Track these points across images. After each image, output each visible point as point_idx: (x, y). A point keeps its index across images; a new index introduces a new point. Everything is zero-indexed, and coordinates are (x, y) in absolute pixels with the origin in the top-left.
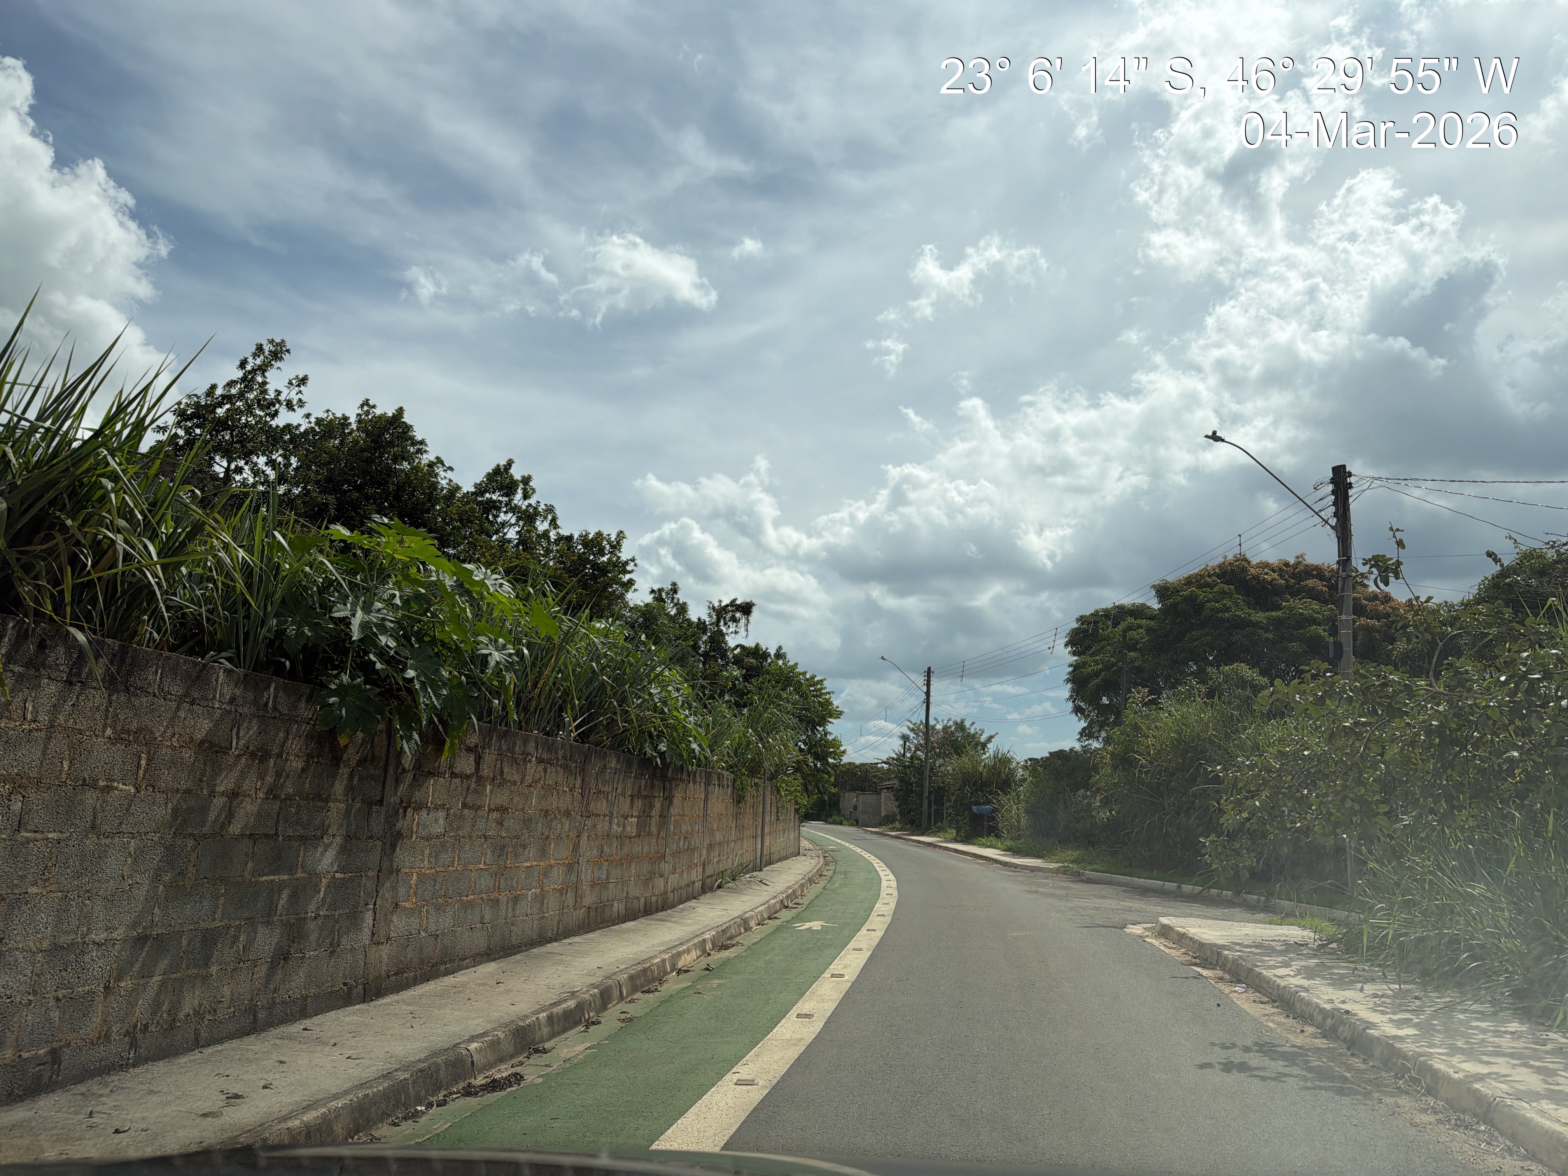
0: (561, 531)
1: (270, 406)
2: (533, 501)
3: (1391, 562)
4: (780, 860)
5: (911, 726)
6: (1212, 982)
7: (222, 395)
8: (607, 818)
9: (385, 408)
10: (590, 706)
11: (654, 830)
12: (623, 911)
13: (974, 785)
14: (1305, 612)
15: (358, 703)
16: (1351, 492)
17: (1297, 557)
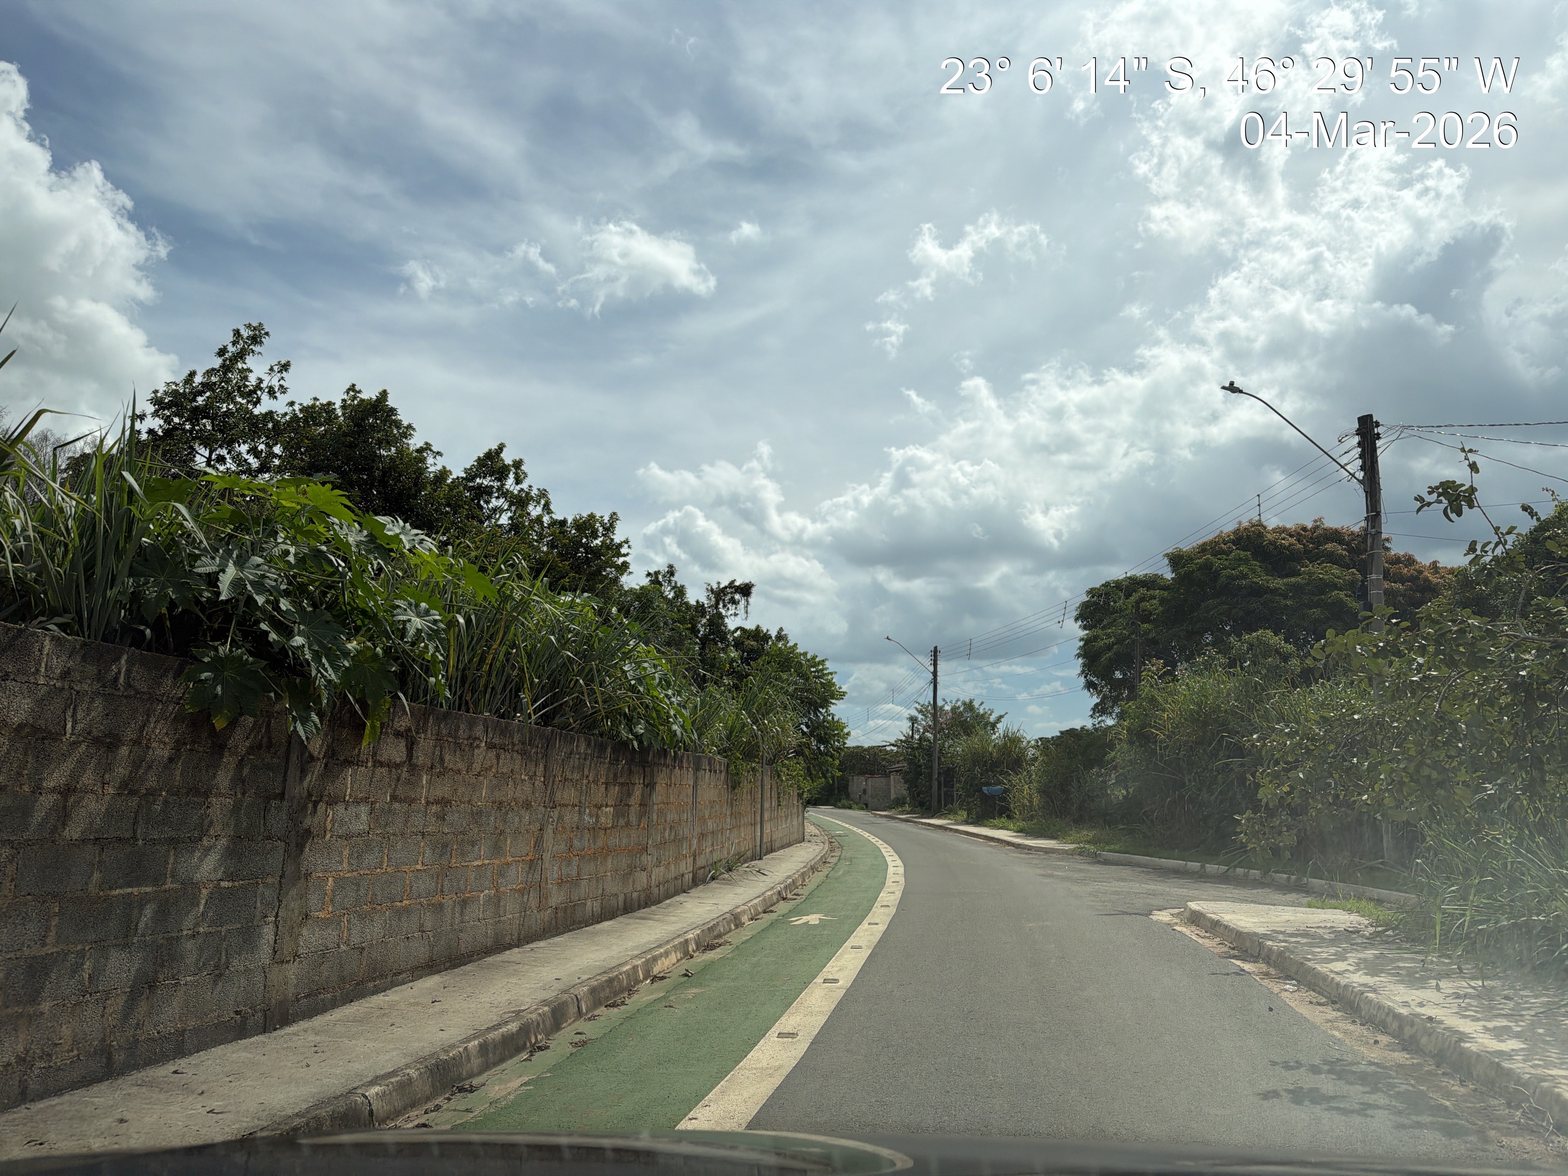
0: (553, 516)
1: (252, 394)
2: (524, 486)
3: (1463, 488)
4: (783, 847)
5: (919, 707)
6: (1257, 978)
7: (202, 383)
8: (577, 808)
9: (369, 394)
10: (554, 684)
11: (633, 819)
12: (597, 908)
13: (984, 766)
14: (1326, 577)
15: (238, 678)
16: (1379, 443)
17: (1315, 521)
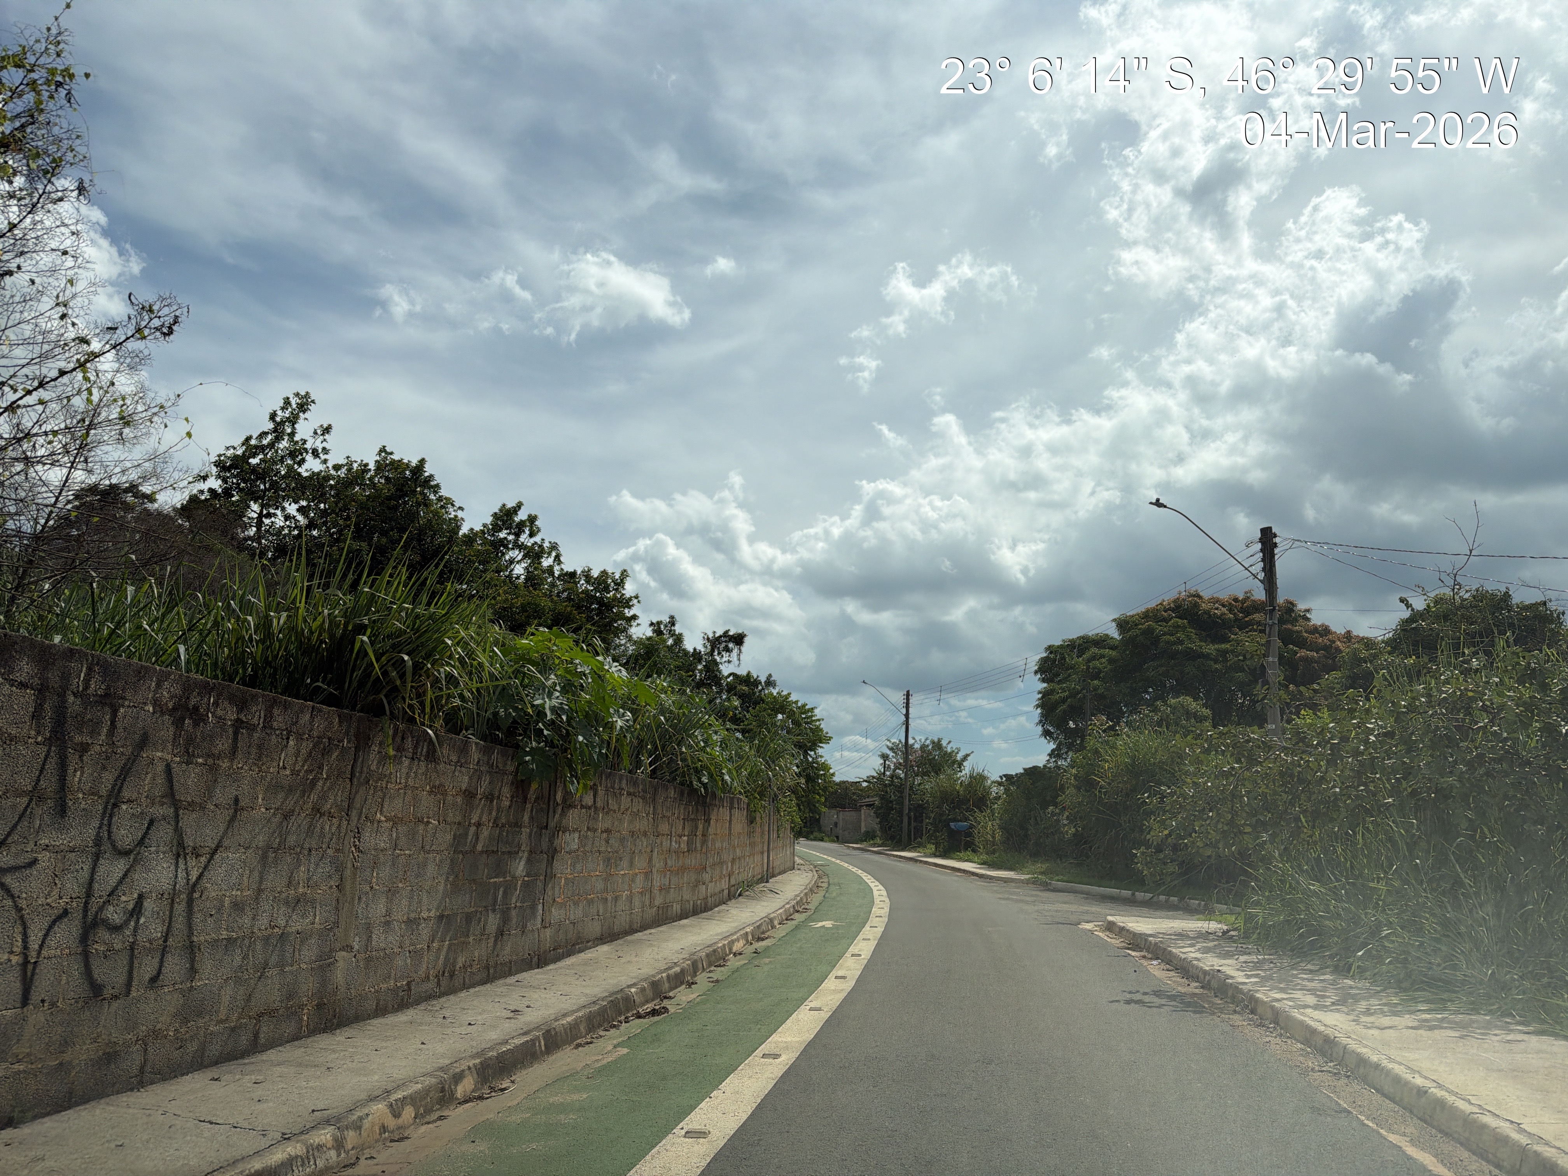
0: (563, 566)
1: (297, 453)
2: (537, 539)
4: (780, 873)
5: (890, 745)
6: (1137, 959)
7: (255, 446)
8: (669, 837)
9: (404, 456)
10: (656, 748)
11: (699, 846)
13: (952, 803)
16: (1276, 551)
17: (1246, 593)
